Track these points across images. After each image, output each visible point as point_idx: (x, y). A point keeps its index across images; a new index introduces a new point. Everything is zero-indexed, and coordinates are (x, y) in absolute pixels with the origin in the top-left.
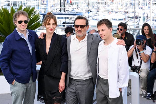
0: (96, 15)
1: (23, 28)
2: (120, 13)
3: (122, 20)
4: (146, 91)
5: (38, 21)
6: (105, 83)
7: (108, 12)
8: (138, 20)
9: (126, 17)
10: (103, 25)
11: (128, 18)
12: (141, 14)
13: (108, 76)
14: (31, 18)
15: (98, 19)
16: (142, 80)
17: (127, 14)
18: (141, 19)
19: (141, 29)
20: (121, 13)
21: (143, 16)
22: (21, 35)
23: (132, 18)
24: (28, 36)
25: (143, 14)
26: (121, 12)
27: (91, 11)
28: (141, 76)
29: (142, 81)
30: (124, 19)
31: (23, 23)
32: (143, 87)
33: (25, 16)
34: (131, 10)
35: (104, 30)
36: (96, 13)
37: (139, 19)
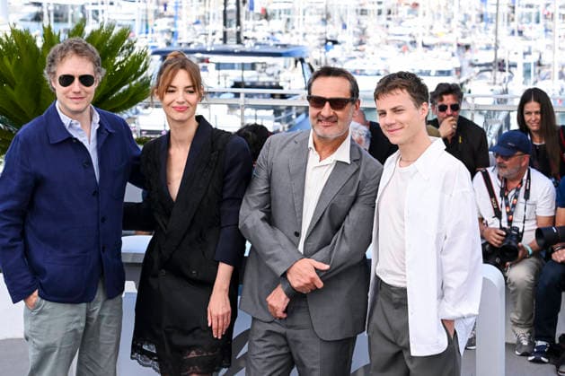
0: (354, 58)
1: (77, 104)
2: (444, 48)
3: (448, 73)
4: (529, 332)
5: (142, 77)
6: (397, 301)
7: (399, 47)
8: (507, 74)
9: (465, 64)
10: (399, 91)
11: (470, 68)
12: (516, 53)
13: (405, 276)
14: (116, 67)
15: (362, 70)
16: (514, 295)
17: (468, 53)
18: (518, 72)
19: (516, 109)
20: (447, 50)
21: (526, 61)
22: (71, 125)
23: (484, 68)
24: (98, 130)
25: (525, 54)
26: (444, 44)
27: (335, 42)
28: (513, 280)
29: (517, 296)
30: (454, 72)
31: (76, 85)
32: (520, 320)
33: (84, 59)
34: (480, 38)
35: (402, 110)
36: (354, 48)
37: (510, 72)
